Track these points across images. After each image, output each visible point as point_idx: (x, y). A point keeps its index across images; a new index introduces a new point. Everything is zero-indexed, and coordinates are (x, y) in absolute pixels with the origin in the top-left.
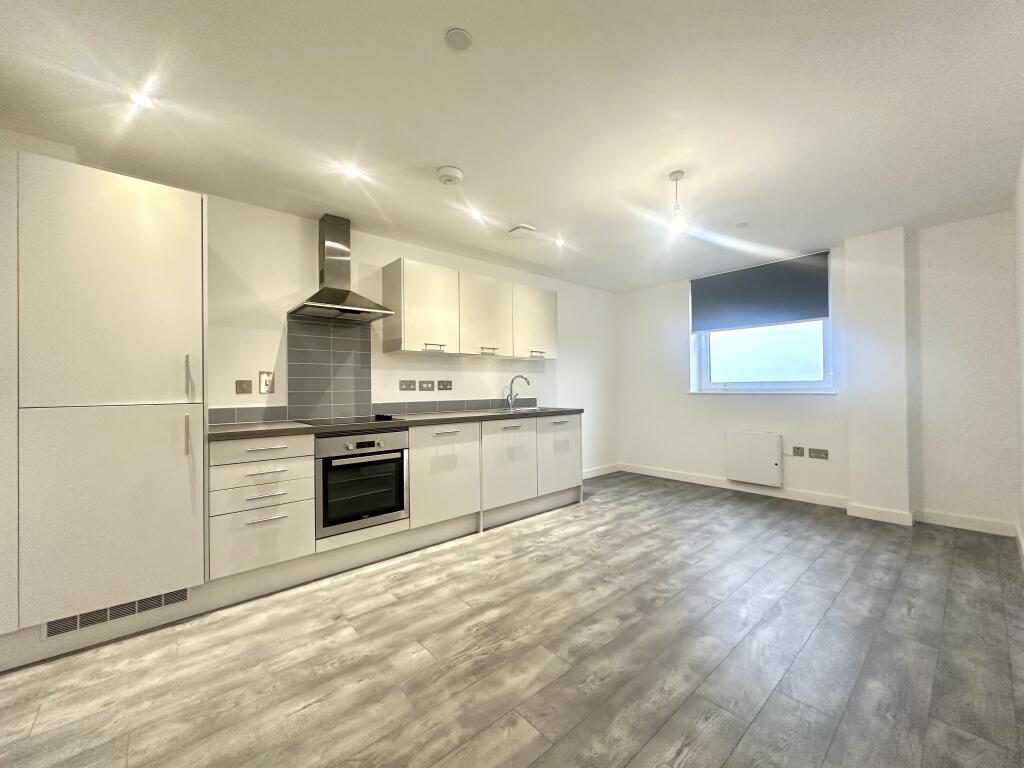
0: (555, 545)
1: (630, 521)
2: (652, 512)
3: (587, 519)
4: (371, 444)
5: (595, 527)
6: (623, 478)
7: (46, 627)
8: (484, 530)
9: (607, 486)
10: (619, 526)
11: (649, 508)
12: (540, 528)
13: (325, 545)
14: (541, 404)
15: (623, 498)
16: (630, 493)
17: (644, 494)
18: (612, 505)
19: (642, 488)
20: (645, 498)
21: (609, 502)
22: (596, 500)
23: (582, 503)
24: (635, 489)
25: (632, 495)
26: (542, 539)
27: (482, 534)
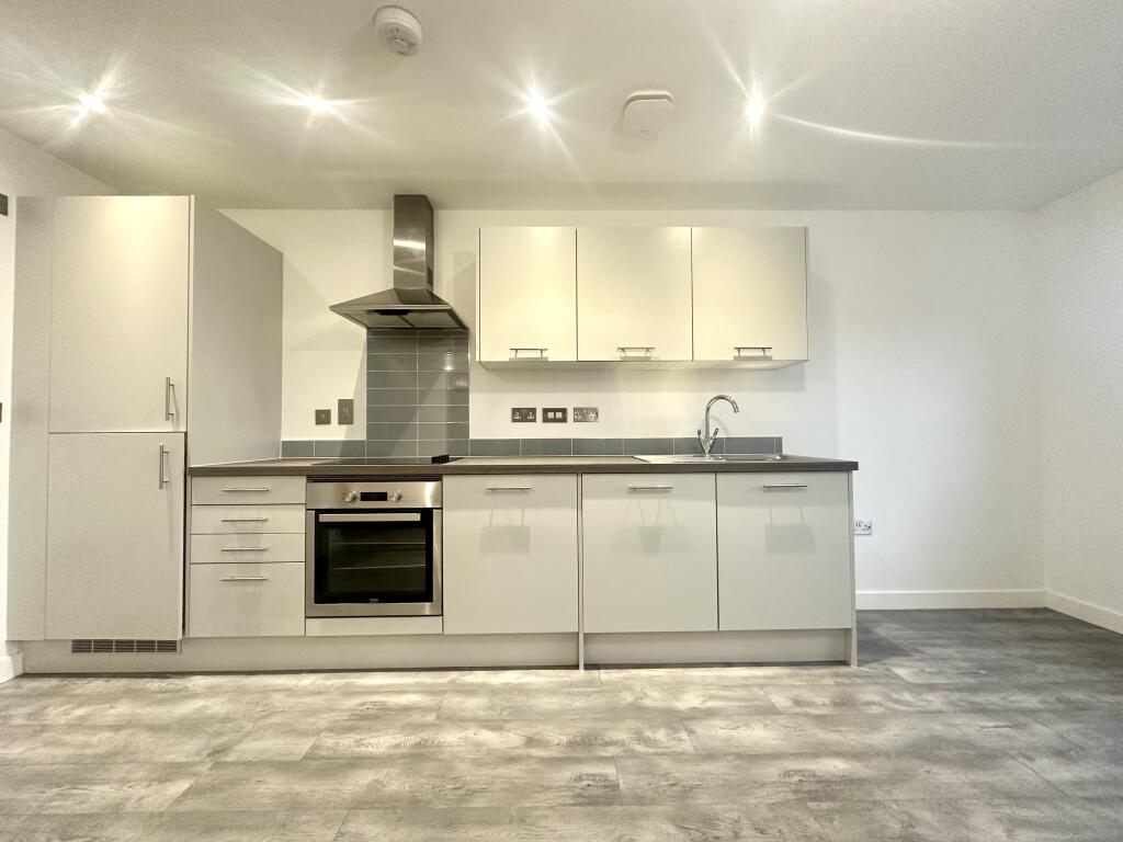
0: (665, 764)
1: (946, 776)
2: (1062, 773)
3: (821, 720)
4: (383, 496)
5: (819, 752)
6: (1043, 630)
7: (70, 643)
8: (588, 667)
9: (968, 642)
10: (897, 779)
11: (1061, 754)
12: (690, 701)
13: (317, 627)
14: (791, 450)
15: (994, 689)
16: (1025, 679)
17: (1080, 696)
18: (935, 700)
19: (1084, 675)
20: (1072, 710)
21: (932, 688)
22: (902, 672)
23: (854, 668)
24: (1054, 672)
25: (1032, 689)
26: (661, 735)
27: (581, 673)
